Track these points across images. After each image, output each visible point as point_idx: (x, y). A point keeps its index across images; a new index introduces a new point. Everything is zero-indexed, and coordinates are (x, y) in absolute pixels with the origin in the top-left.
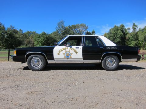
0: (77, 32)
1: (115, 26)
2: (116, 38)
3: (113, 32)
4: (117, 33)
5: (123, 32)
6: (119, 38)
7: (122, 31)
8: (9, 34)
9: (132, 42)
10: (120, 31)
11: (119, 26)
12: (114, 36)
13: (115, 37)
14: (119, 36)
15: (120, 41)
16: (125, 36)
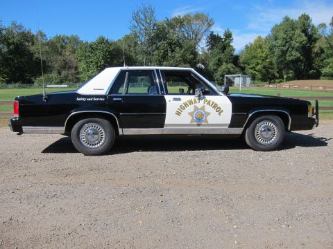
0: (186, 36)
1: (287, 19)
2: (290, 49)
3: (281, 35)
4: (291, 38)
5: (306, 35)
6: (297, 50)
7: (304, 31)
8: (13, 43)
9: (329, 60)
10: (298, 32)
11: (297, 19)
12: (284, 46)
13: (285, 48)
14: (298, 44)
15: (299, 58)
16: (311, 44)
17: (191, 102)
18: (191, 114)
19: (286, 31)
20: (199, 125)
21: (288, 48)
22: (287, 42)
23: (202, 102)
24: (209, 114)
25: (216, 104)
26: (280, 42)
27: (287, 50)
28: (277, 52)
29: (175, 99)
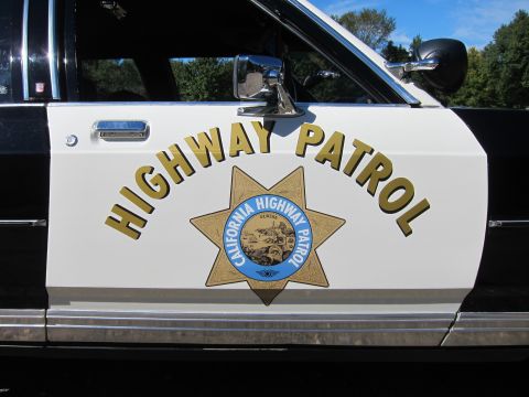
17: (210, 150)
18: (209, 225)
19: (522, 36)
20: (267, 297)
21: (525, 67)
22: (523, 55)
23: (285, 144)
24: (334, 224)
25: (381, 161)
26: (510, 55)
27: (523, 70)
28: (504, 72)
29: (108, 131)
